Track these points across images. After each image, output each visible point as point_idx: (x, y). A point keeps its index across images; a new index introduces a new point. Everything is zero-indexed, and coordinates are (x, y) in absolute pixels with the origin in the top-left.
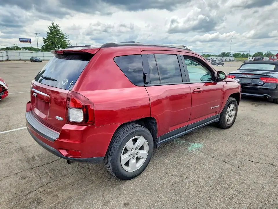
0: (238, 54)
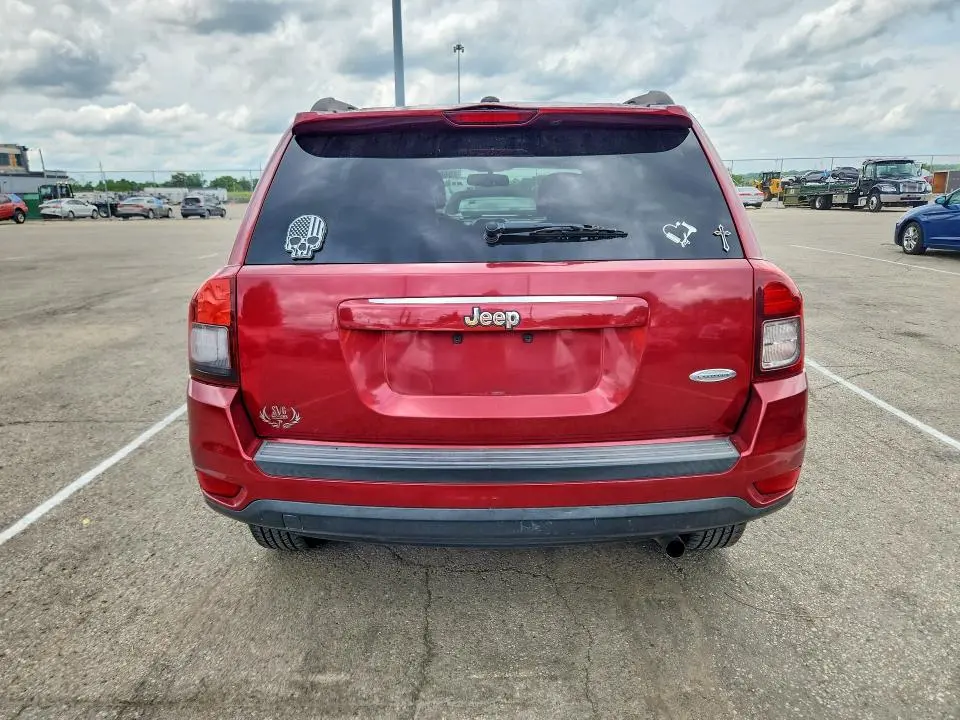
0: (229, 179)
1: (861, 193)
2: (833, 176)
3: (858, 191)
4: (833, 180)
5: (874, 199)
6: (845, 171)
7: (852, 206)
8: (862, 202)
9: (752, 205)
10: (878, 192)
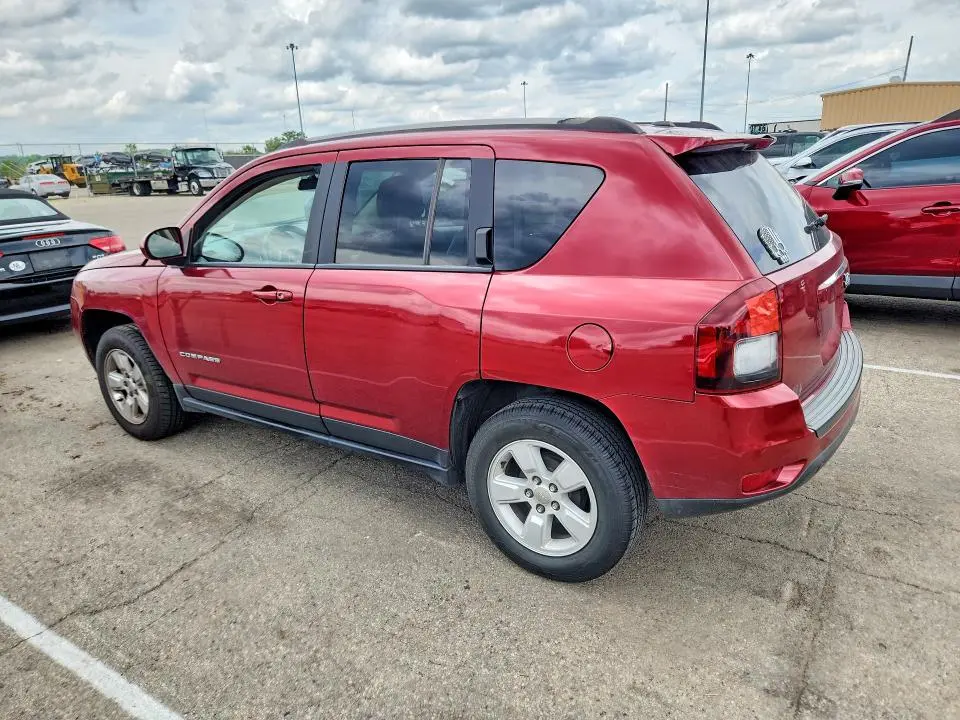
1: (180, 179)
2: (106, 161)
3: (176, 177)
4: (106, 165)
5: (194, 184)
6: (117, 157)
7: (172, 191)
8: (183, 187)
9: (59, 195)
10: (196, 177)
